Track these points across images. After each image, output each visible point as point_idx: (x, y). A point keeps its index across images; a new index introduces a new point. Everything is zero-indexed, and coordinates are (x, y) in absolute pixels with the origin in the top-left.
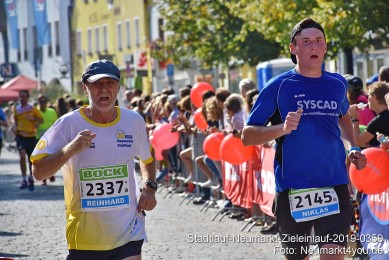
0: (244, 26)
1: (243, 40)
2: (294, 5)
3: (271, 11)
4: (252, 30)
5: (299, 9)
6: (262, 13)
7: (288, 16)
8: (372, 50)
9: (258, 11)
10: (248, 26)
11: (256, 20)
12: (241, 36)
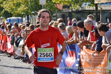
0: (4, 10)
1: (3, 13)
2: (16, 5)
3: (10, 6)
4: (6, 10)
5: (17, 6)
6: (8, 7)
7: (14, 7)
8: (33, 16)
9: (7, 6)
10: (5, 10)
11: (7, 8)
12: (3, 12)
